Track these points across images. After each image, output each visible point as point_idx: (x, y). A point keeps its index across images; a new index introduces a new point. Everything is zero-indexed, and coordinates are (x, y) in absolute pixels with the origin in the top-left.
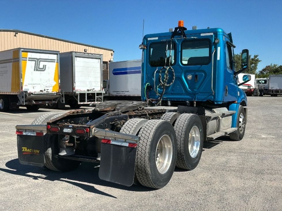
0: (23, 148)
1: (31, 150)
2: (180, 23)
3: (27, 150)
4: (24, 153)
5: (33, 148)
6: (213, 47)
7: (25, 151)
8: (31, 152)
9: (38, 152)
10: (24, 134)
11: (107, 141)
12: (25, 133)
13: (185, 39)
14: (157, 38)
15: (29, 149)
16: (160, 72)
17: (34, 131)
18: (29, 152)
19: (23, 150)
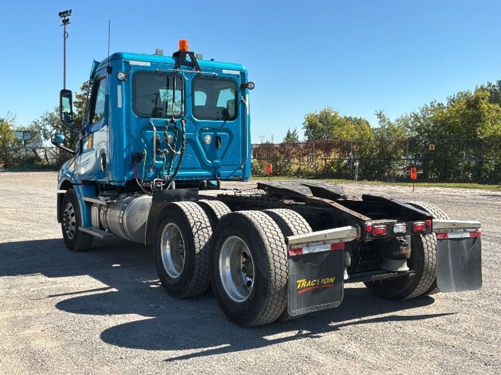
0: (298, 282)
1: (315, 281)
2: (183, 44)
3: (306, 284)
4: (300, 292)
5: (319, 277)
6: (240, 93)
7: (302, 287)
8: (316, 285)
9: (332, 280)
10: (305, 252)
11: (444, 235)
12: (307, 250)
13: (198, 73)
14: (149, 64)
15: (310, 282)
16: (166, 128)
17: (324, 242)
18: (311, 286)
19: (299, 287)
